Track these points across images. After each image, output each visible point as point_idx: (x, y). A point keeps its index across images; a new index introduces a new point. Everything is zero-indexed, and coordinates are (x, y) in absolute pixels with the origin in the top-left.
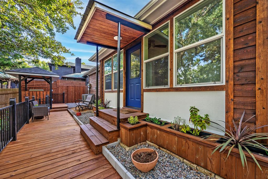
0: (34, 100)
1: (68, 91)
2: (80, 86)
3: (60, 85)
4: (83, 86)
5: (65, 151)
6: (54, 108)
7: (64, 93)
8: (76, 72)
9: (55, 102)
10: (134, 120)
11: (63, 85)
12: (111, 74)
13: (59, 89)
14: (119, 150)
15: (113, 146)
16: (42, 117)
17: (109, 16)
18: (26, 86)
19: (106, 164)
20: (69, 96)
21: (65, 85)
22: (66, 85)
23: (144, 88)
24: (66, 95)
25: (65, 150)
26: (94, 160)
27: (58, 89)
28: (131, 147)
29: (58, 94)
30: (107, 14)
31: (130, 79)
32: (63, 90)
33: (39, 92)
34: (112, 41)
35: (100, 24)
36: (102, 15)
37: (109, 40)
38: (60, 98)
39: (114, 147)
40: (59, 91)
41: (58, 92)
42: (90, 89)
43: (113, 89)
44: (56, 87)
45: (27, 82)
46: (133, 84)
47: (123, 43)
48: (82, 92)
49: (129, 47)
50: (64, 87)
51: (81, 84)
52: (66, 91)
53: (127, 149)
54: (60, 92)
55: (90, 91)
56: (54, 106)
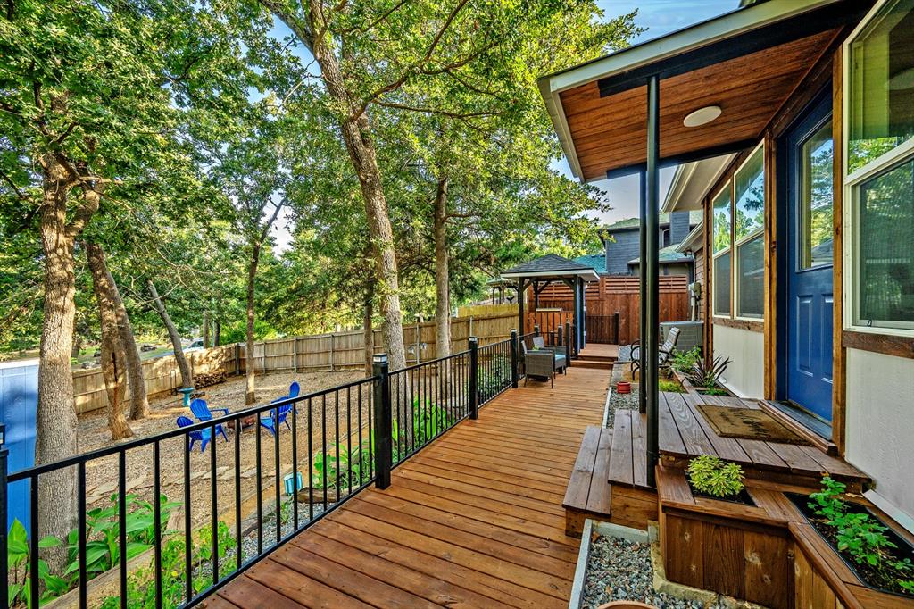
0: (537, 335)
1: (628, 310)
2: (667, 291)
3: (607, 292)
4: (676, 291)
5: (516, 482)
6: (583, 358)
7: (617, 315)
8: (672, 241)
9: (593, 340)
10: (710, 477)
11: (615, 292)
12: (729, 252)
13: (606, 305)
14: (630, 564)
15: (623, 539)
16: (545, 379)
17: (609, 85)
18: (536, 297)
19: (566, 579)
20: (631, 323)
21: (620, 292)
22: (624, 292)
23: (848, 325)
24: (622, 322)
25: (520, 477)
26: (551, 543)
27: (603, 304)
28: (675, 586)
29: (602, 318)
30: (600, 81)
31: (797, 270)
32: (615, 305)
33: (551, 314)
34: (688, 135)
35: (604, 116)
36: (587, 95)
37: (674, 138)
38: (607, 330)
39: (628, 545)
40: (606, 310)
41: (602, 313)
42: (697, 300)
43: (735, 315)
44: (597, 298)
45: (539, 289)
46: (810, 296)
47: (749, 118)
48: (674, 309)
49: (782, 124)
50: (618, 297)
51: (670, 283)
52: (624, 307)
53: (659, 582)
54: (607, 312)
55: (696, 307)
56: (589, 350)
